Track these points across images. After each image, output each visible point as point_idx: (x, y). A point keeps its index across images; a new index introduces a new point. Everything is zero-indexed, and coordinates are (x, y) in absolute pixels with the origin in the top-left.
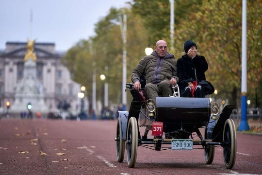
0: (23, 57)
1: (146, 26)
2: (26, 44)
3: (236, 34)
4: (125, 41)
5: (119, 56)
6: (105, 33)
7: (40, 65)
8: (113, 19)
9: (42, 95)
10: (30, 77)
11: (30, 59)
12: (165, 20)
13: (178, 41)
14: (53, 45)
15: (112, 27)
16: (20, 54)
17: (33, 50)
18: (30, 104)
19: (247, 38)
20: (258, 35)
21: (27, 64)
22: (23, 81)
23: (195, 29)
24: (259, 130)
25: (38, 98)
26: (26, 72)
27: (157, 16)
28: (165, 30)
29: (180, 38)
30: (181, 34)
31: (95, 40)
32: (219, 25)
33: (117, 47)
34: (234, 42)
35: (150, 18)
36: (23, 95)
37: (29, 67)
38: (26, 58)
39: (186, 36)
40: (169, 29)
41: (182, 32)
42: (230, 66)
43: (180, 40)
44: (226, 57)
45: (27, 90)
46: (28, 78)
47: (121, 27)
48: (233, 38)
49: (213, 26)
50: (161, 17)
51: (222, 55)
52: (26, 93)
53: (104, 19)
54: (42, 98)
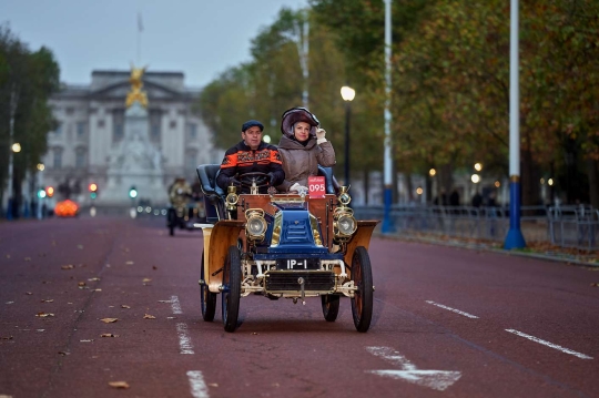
0: (123, 99)
1: (341, 46)
2: (128, 74)
3: (501, 65)
4: (306, 74)
5: (296, 100)
6: (270, 56)
7: (155, 113)
8: (285, 29)
9: (158, 171)
10: (136, 137)
11: (137, 103)
12: (376, 35)
13: (397, 76)
14: (180, 75)
15: (283, 46)
16: (118, 93)
17: (141, 85)
18: (133, 188)
19: (521, 73)
20: (542, 66)
21: (129, 112)
22: (122, 144)
23: (429, 54)
24: (542, 248)
25: (151, 177)
26: (128, 128)
27: (361, 27)
28: (374, 54)
29: (401, 69)
30: (402, 62)
31: (251, 69)
32: (468, 48)
33: (290, 85)
34: (498, 81)
35: (347, 32)
36: (123, 171)
37: (135, 118)
38: (129, 101)
39: (411, 66)
40: (382, 52)
41: (405, 59)
42: (491, 124)
43: (401, 73)
44: (483, 107)
45: (129, 161)
46: (132, 139)
47: (299, 47)
48: (496, 71)
49: (457, 49)
50: (368, 30)
51: (475, 104)
52: (128, 168)
53: (269, 31)
54: (158, 176)
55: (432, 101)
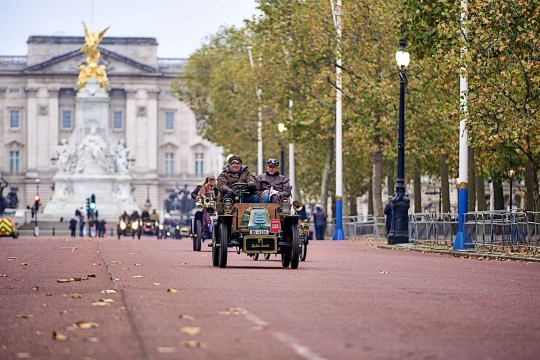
0: (75, 75)
7: (117, 94)
14: (151, 42)
16: (65, 67)
21: (81, 95)
22: (73, 138)
26: (80, 116)
36: (76, 176)
37: (91, 102)
54: (124, 182)
55: (528, 66)
